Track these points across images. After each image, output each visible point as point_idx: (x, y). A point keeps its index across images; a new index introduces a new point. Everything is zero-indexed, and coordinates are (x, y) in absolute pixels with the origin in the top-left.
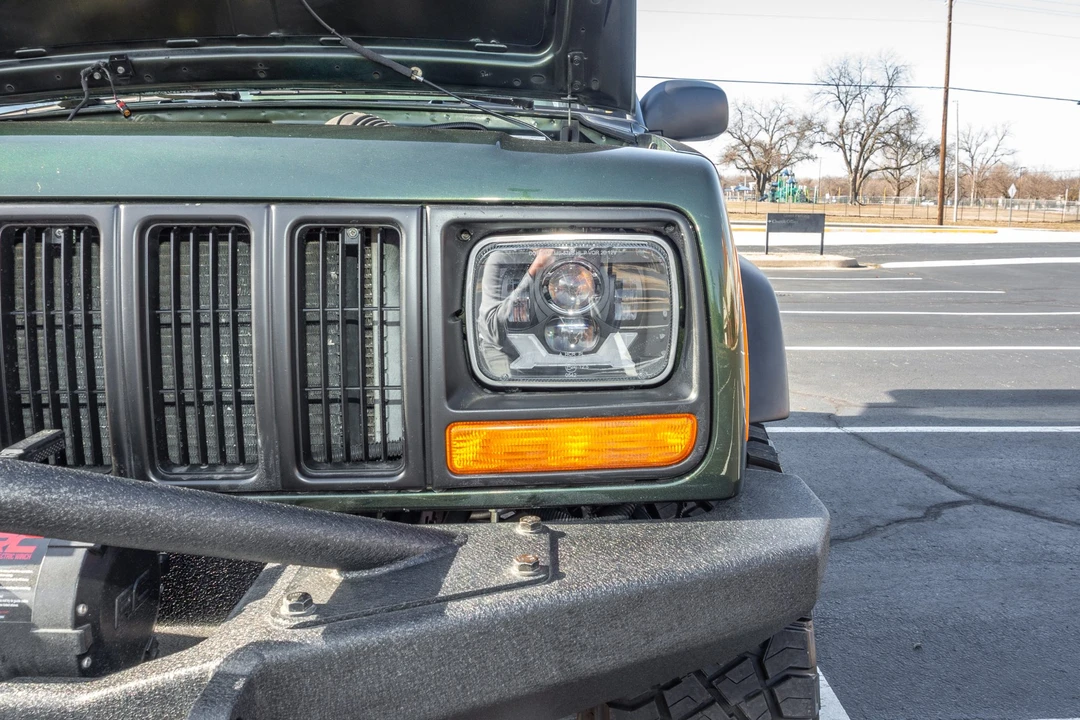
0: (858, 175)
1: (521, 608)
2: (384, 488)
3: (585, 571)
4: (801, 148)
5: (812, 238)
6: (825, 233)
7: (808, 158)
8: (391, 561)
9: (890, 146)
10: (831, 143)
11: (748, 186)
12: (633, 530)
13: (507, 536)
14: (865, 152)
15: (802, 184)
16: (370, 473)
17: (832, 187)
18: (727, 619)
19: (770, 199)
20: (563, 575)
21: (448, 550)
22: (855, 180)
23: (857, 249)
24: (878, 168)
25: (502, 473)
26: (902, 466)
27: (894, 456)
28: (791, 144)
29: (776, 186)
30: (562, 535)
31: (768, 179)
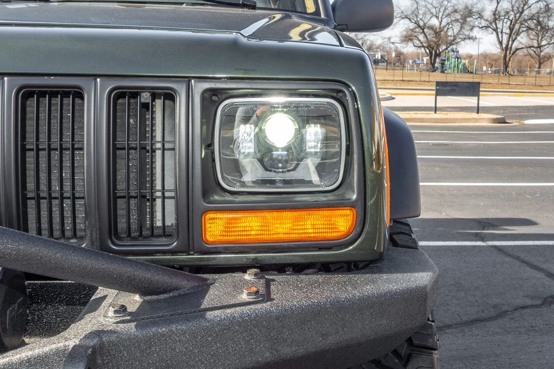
0: (508, 52)
1: (249, 315)
2: (164, 252)
3: (286, 297)
4: (463, 31)
5: (471, 101)
6: (480, 97)
7: (469, 38)
8: (170, 291)
9: (533, 29)
10: (487, 27)
11: (423, 60)
12: (316, 278)
13: (239, 280)
14: (513, 34)
15: (465, 59)
16: (155, 243)
17: (488, 61)
18: (371, 328)
19: (440, 70)
20: (274, 299)
21: (205, 287)
22: (505, 56)
23: (506, 109)
24: (524, 46)
25: (236, 243)
26: (528, 269)
27: (523, 262)
28: (456, 28)
29: (445, 60)
30: (273, 280)
31: (438, 55)
